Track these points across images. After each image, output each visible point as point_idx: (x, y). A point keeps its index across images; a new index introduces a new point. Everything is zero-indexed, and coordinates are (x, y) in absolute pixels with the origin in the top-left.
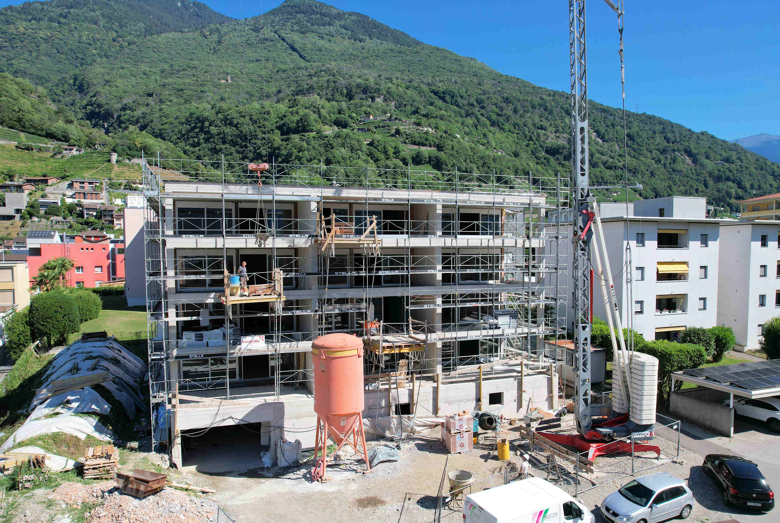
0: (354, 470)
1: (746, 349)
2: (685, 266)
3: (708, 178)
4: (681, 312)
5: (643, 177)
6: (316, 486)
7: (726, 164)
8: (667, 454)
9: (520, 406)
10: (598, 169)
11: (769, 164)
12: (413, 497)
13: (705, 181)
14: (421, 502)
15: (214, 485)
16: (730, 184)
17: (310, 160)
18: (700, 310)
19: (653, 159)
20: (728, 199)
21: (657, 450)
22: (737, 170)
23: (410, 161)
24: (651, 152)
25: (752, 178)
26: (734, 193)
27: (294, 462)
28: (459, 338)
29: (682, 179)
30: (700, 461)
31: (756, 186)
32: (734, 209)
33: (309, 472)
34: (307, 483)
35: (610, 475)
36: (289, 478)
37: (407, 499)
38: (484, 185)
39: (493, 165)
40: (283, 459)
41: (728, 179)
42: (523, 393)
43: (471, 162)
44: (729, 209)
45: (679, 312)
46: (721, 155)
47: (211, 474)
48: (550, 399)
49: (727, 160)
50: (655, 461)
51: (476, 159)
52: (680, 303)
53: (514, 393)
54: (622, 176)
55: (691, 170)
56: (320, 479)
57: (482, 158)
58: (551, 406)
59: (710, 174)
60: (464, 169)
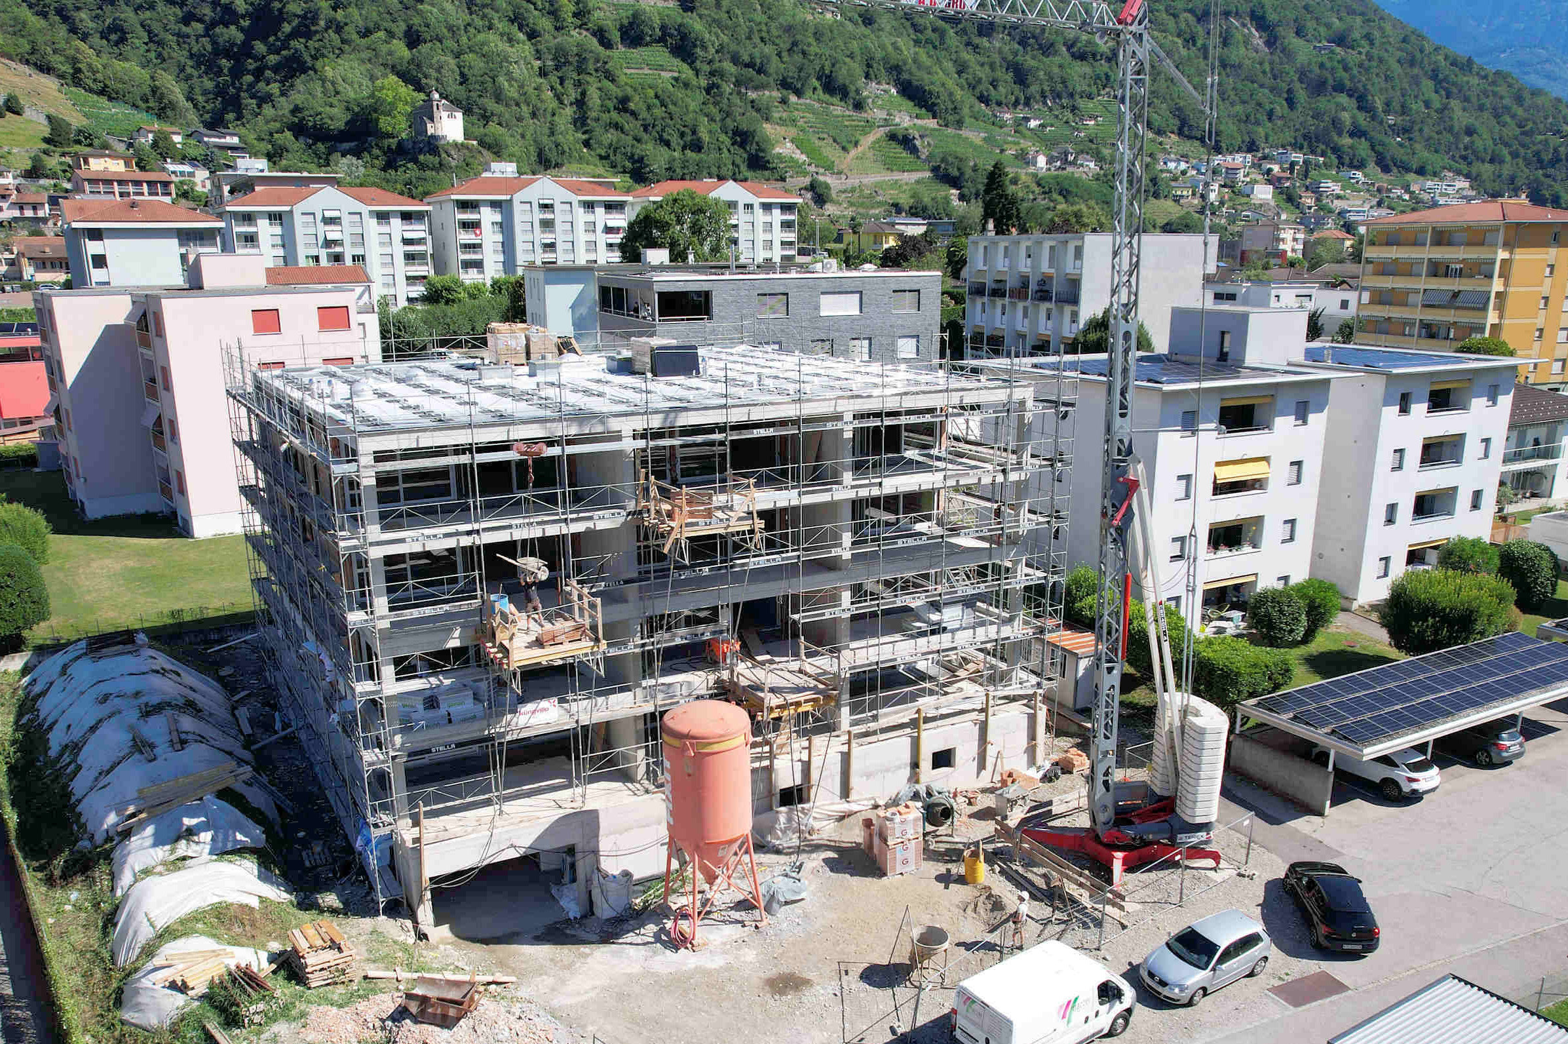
0: (737, 922)
1: (1355, 606)
2: (1264, 463)
3: (1297, 86)
4: (1250, 549)
5: (1154, 80)
6: (683, 959)
7: (1338, 50)
8: (1229, 860)
9: (982, 766)
10: (1057, 60)
11: (1428, 48)
12: (851, 968)
13: (1289, 91)
14: (867, 977)
15: (502, 965)
16: (1343, 99)
17: (366, 33)
18: (1284, 542)
19: (1179, 36)
20: (1336, 138)
21: (1216, 857)
22: (1361, 65)
23: (616, 36)
24: (1175, 16)
25: (1389, 85)
26: (1348, 123)
27: (625, 910)
28: (882, 662)
29: (1239, 86)
30: (1280, 871)
31: (1396, 105)
32: (1347, 161)
33: (663, 930)
34: (668, 952)
35: (1148, 906)
36: (631, 944)
37: (843, 973)
38: (793, 99)
39: (814, 49)
40: (605, 906)
41: (1339, 88)
42: (989, 746)
43: (762, 39)
44: (1336, 161)
45: (1247, 549)
46: (1328, 26)
47: (486, 941)
48: (1031, 751)
49: (1341, 40)
50: (1211, 874)
51: (775, 32)
52: (1247, 534)
53: (973, 748)
54: (1107, 77)
55: (1261, 64)
56: (689, 946)
57: (789, 29)
58: (1032, 761)
59: (1303, 75)
60: (746, 58)
